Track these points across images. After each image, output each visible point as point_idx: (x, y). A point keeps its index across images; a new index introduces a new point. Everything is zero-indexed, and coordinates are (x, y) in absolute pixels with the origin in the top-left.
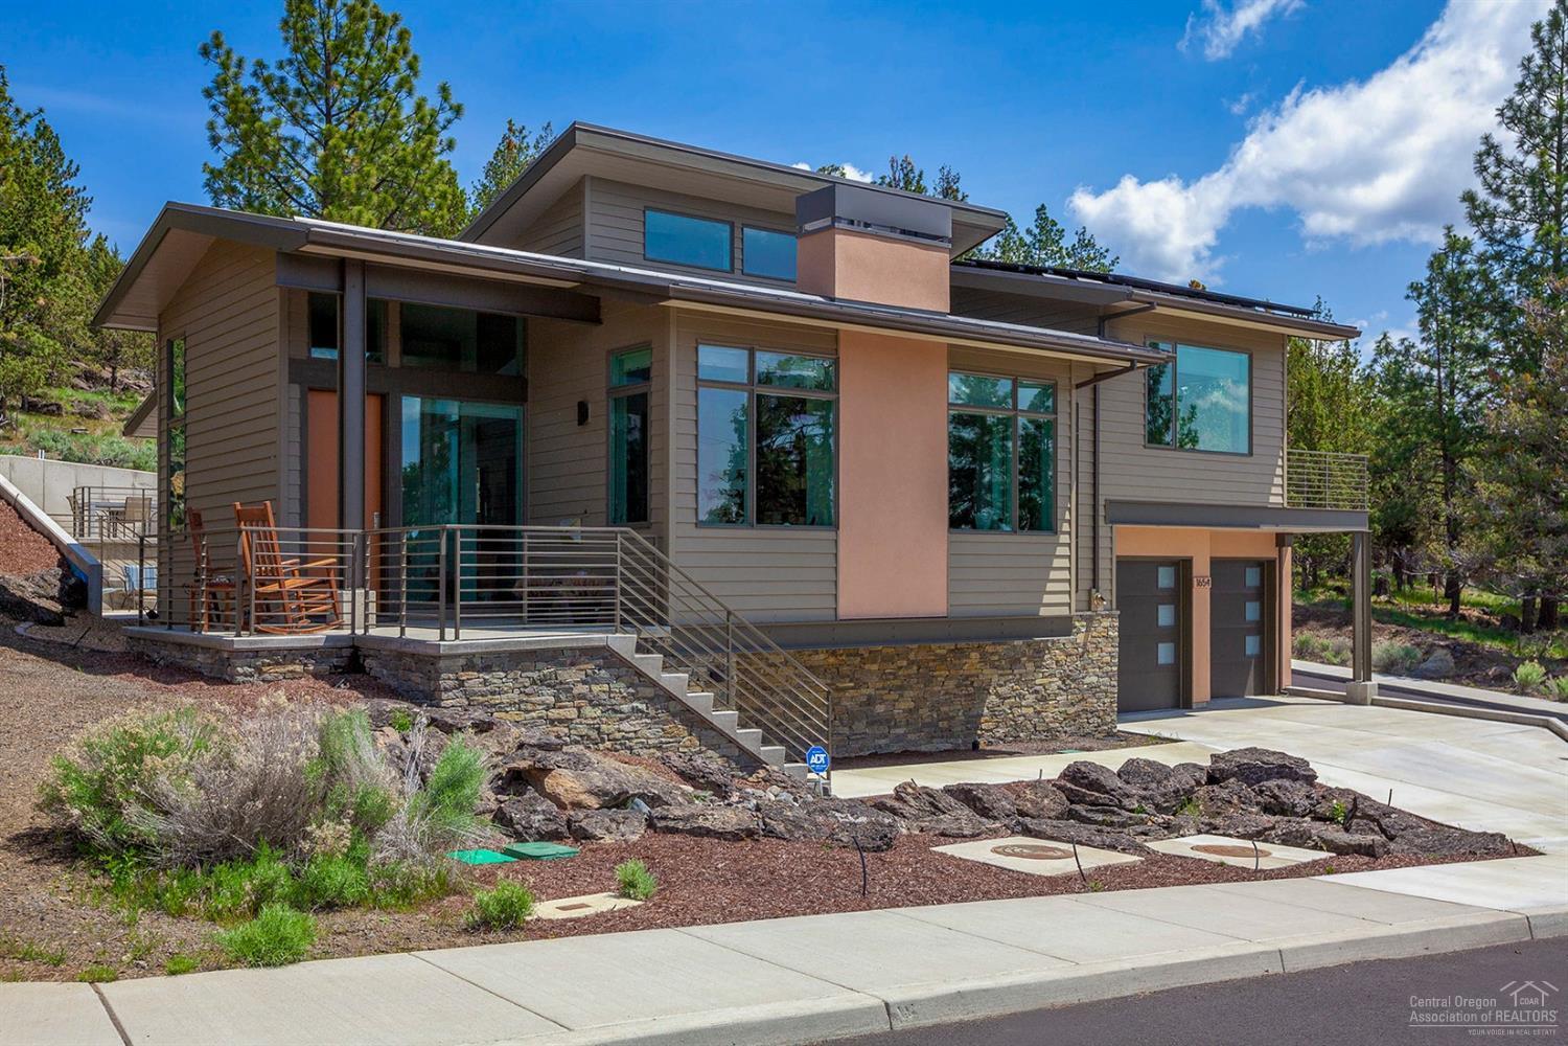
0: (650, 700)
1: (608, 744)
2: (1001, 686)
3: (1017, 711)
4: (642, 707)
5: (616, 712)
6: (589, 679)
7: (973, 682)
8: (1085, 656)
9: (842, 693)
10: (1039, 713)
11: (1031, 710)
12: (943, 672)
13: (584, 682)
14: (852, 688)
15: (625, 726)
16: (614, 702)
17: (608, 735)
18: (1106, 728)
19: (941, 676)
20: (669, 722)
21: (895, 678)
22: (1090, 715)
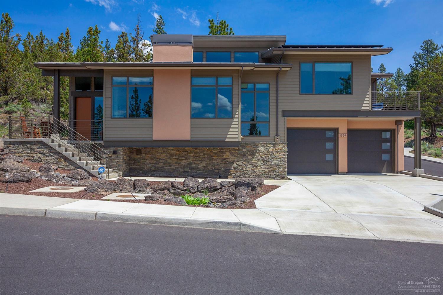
0: (54, 153)
1: (43, 162)
2: (238, 162)
3: (244, 169)
4: (53, 154)
5: (45, 155)
6: (39, 148)
7: (227, 160)
8: (273, 155)
9: (181, 161)
10: (253, 170)
11: (251, 169)
12: (216, 157)
13: (37, 148)
14: (185, 160)
15: (48, 158)
16: (45, 153)
17: (43, 160)
18: (282, 176)
19: (215, 158)
20: (59, 158)
21: (199, 158)
22: (274, 172)
